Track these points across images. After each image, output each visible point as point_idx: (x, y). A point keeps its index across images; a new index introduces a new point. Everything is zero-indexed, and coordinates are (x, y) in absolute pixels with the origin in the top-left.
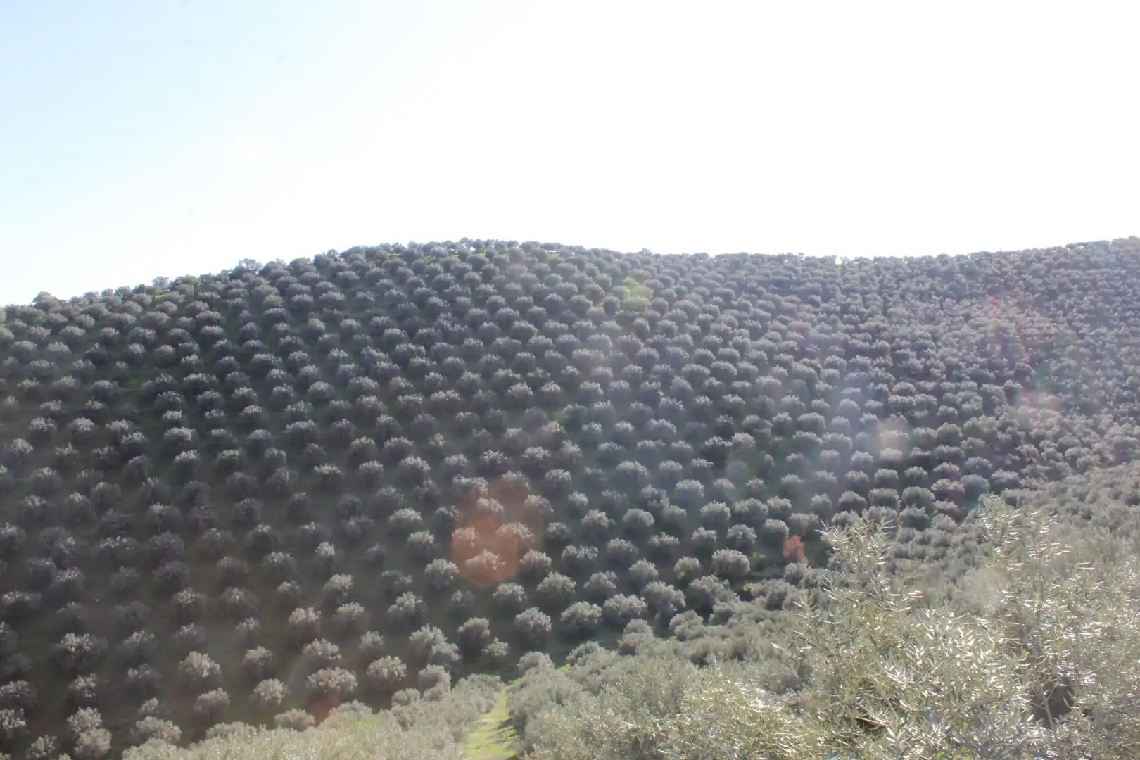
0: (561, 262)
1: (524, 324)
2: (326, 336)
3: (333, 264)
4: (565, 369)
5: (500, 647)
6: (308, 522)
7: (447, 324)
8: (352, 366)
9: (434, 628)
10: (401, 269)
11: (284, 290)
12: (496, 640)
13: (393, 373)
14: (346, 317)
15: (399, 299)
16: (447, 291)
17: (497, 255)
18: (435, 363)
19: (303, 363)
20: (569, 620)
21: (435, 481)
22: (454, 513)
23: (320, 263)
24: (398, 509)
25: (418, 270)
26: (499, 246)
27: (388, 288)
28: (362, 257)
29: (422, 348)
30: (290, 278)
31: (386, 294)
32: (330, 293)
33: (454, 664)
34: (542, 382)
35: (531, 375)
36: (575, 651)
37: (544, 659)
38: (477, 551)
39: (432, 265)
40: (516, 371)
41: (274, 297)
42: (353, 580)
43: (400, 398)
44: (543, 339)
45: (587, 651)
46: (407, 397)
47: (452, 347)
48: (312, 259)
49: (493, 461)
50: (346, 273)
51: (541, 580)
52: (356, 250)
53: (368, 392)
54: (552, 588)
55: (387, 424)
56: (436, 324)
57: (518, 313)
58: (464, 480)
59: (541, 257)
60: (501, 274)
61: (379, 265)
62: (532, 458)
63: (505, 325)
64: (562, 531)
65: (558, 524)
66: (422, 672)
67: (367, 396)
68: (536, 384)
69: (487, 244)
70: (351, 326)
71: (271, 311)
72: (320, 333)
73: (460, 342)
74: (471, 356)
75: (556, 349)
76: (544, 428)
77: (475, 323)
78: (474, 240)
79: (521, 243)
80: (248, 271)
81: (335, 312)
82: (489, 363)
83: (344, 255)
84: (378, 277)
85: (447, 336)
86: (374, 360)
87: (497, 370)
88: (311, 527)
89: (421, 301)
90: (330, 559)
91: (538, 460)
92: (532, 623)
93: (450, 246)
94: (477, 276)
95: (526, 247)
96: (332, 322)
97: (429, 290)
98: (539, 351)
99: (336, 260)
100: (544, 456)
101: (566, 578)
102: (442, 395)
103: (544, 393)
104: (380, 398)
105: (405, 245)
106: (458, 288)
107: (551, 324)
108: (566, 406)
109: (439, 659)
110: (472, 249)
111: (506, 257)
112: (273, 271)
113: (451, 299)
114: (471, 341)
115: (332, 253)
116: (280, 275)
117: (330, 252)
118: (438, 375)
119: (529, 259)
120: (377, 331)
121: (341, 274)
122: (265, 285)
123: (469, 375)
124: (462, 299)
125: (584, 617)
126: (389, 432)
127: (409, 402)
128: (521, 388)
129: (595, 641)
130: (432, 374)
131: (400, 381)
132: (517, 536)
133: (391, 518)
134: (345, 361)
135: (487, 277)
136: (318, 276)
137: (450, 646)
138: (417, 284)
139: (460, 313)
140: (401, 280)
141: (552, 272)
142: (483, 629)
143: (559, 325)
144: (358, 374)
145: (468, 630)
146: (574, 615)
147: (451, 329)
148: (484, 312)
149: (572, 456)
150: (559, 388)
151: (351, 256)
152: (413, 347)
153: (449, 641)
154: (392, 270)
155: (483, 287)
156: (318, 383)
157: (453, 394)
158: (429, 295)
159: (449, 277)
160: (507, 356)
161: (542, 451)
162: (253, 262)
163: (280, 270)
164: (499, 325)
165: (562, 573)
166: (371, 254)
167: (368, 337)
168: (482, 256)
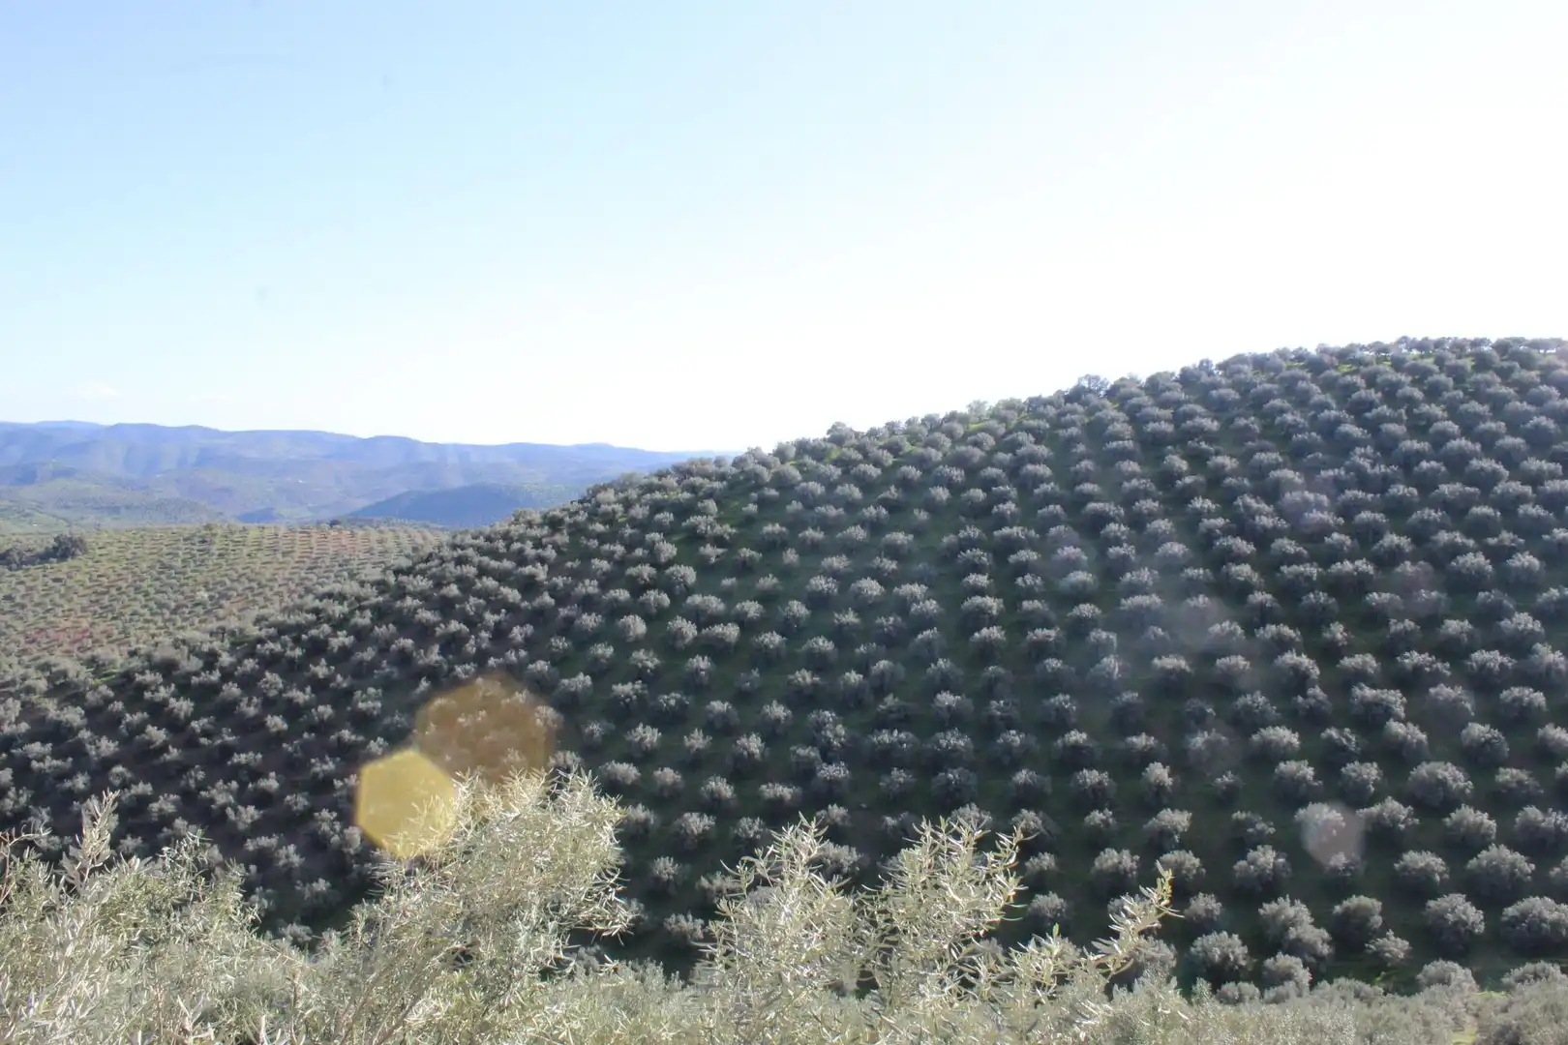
0: (1559, 367)
1: (1488, 464)
2: (1188, 480)
3: (1205, 379)
4: (1549, 532)
5: (1396, 946)
6: (1137, 734)
7: (1366, 464)
8: (1220, 521)
9: (1298, 902)
10: (1302, 385)
11: (1136, 417)
12: (1390, 933)
13: (1277, 533)
14: (1217, 453)
15: (1295, 428)
16: (1368, 415)
17: (1452, 360)
18: (1341, 520)
19: (1152, 516)
20: (1515, 922)
21: (1324, 690)
22: (1349, 740)
23: (1187, 379)
24: (1265, 726)
25: (1328, 386)
26: (1459, 347)
27: (1282, 411)
28: (1248, 369)
29: (1324, 498)
30: (1145, 399)
31: (1278, 419)
32: (1198, 420)
33: (1320, 958)
34: (1510, 552)
35: (1492, 541)
36: (1517, 972)
37: (1460, 974)
38: (1377, 798)
39: (1348, 378)
40: (1467, 534)
41: (1121, 426)
42: (1192, 820)
43: (1284, 569)
44: (1516, 487)
45: (1536, 976)
46: (1294, 568)
47: (1370, 496)
48: (1178, 373)
49: (1417, 669)
50: (1223, 391)
51: (1474, 854)
52: (1240, 359)
53: (1240, 559)
54: (1493, 871)
55: (1262, 606)
56: (1347, 463)
57: (1478, 447)
58: (1369, 693)
59: (1527, 362)
60: (1455, 389)
61: (1271, 380)
62: (1483, 666)
63: (1457, 465)
64: (1520, 783)
65: (1514, 771)
66: (1269, 962)
67: (1238, 564)
68: (1499, 555)
69: (1439, 344)
70: (1223, 466)
71: (1114, 444)
72: (1180, 476)
73: (1383, 490)
74: (1397, 511)
75: (1536, 502)
76: (1505, 623)
77: (1408, 462)
78: (1419, 339)
79: (1493, 341)
80: (1090, 391)
81: (1204, 445)
82: (1424, 522)
83: (1222, 366)
84: (1268, 396)
85: (1363, 481)
86: (1252, 514)
87: (1436, 532)
88: (1141, 741)
89: (1329, 429)
90: (1160, 787)
91: (1491, 670)
92: (1450, 917)
93: (1380, 349)
94: (1418, 394)
95: (1503, 347)
96: (1197, 459)
97: (1344, 414)
98: (1509, 505)
99: (1210, 374)
100: (1502, 665)
101: (1517, 855)
102: (1348, 566)
103: (1509, 569)
104: (1254, 568)
105: (1312, 349)
106: (1384, 410)
107: (1534, 464)
108: (1547, 590)
109: (1295, 948)
110: (1415, 352)
111: (1468, 363)
112: (1122, 390)
113: (1373, 427)
114: (1399, 490)
115: (1205, 365)
116: (1131, 396)
117: (1202, 363)
118: (1343, 537)
119: (1505, 364)
120: (1260, 473)
121: (1214, 392)
122: (1111, 411)
123: (1391, 539)
124: (1393, 427)
125: (1544, 920)
126: (1265, 616)
127: (1298, 575)
128: (1475, 560)
129: (1553, 962)
130: (1335, 536)
131: (1289, 546)
132: (1443, 783)
133: (1255, 738)
134: (1210, 514)
135: (1433, 393)
136: (1183, 396)
137: (1317, 931)
138: (1324, 406)
139: (1386, 448)
140: (1302, 401)
141: (1542, 384)
142: (1373, 915)
143: (1545, 465)
144: (1226, 532)
145: (1348, 914)
146: (1524, 915)
147: (1369, 471)
148: (1425, 446)
149: (1549, 668)
150: (1536, 562)
151: (1235, 367)
152: (1310, 496)
153: (1317, 924)
154: (1289, 387)
155: (1425, 408)
156: (1169, 544)
157: (1363, 565)
158: (1338, 422)
159: (1374, 395)
160: (1456, 511)
161: (1500, 659)
162: (1097, 378)
163: (1134, 390)
164: (1446, 465)
165: (1513, 846)
166: (1260, 363)
167: (1246, 482)
168: (1429, 362)
